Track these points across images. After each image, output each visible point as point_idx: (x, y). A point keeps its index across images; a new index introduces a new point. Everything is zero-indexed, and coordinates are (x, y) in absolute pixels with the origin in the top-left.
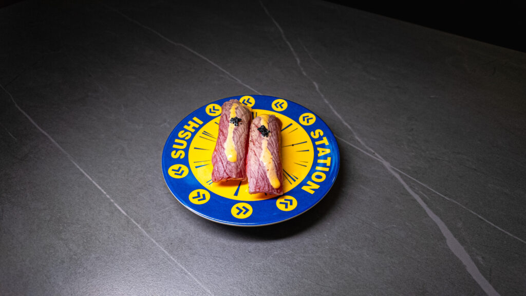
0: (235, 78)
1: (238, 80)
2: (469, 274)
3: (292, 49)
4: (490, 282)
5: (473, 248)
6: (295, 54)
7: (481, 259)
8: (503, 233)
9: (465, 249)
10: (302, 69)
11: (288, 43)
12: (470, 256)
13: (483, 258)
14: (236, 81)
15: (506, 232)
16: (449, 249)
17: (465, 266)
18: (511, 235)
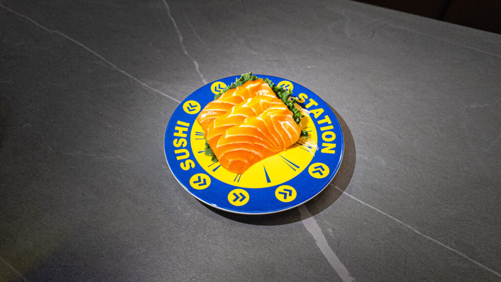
0: (110, 63)
1: (114, 66)
2: (319, 248)
3: (176, 26)
4: (337, 254)
5: (326, 221)
6: (178, 32)
7: (331, 231)
8: (356, 201)
9: (317, 223)
10: (184, 47)
11: (172, 19)
12: (322, 229)
13: (334, 230)
14: (112, 66)
15: (359, 200)
16: (303, 225)
17: (314, 241)
18: (363, 203)
